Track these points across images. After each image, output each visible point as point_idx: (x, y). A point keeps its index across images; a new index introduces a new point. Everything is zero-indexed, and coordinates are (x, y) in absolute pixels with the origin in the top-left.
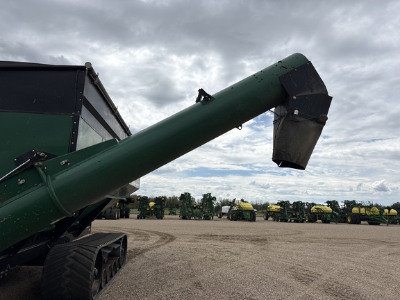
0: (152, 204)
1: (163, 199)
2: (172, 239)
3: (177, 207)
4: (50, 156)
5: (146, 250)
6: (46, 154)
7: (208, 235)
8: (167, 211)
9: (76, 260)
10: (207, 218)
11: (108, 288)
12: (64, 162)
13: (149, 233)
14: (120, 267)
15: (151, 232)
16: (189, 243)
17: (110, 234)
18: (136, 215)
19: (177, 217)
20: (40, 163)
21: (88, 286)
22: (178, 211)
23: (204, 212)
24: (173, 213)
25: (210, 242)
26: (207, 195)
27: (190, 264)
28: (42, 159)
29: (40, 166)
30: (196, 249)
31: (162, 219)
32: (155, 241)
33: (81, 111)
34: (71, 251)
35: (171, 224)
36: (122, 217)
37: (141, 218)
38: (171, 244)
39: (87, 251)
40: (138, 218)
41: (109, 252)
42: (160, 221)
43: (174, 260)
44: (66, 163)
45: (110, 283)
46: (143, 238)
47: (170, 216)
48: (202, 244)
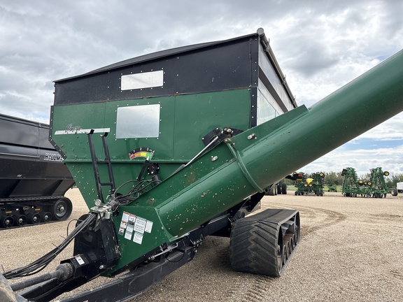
0: (309, 180)
1: (321, 175)
2: (342, 218)
3: (337, 183)
4: (236, 131)
5: (316, 228)
6: (232, 129)
7: (386, 215)
8: (326, 188)
9: (259, 235)
10: (377, 196)
11: (290, 264)
12: (251, 137)
13: (314, 211)
14: (296, 245)
15: (316, 209)
16: (365, 223)
17: (282, 210)
18: (294, 192)
19: (340, 194)
20: (229, 139)
21: (273, 261)
22: (339, 188)
23: (374, 189)
24: (333, 189)
25: (393, 223)
26: (376, 169)
27: (376, 249)
28: (229, 135)
29: (229, 142)
30: (377, 231)
31: (322, 195)
32: (323, 219)
33: (257, 83)
34: (253, 225)
35: (333, 200)
36: (279, 193)
37: (299, 195)
38: (343, 223)
39: (268, 227)
40: (296, 194)
41: (287, 229)
42: (320, 197)
43: (354, 241)
44: (254, 137)
45: (289, 259)
46: (309, 215)
47: (330, 193)
48: (382, 225)
